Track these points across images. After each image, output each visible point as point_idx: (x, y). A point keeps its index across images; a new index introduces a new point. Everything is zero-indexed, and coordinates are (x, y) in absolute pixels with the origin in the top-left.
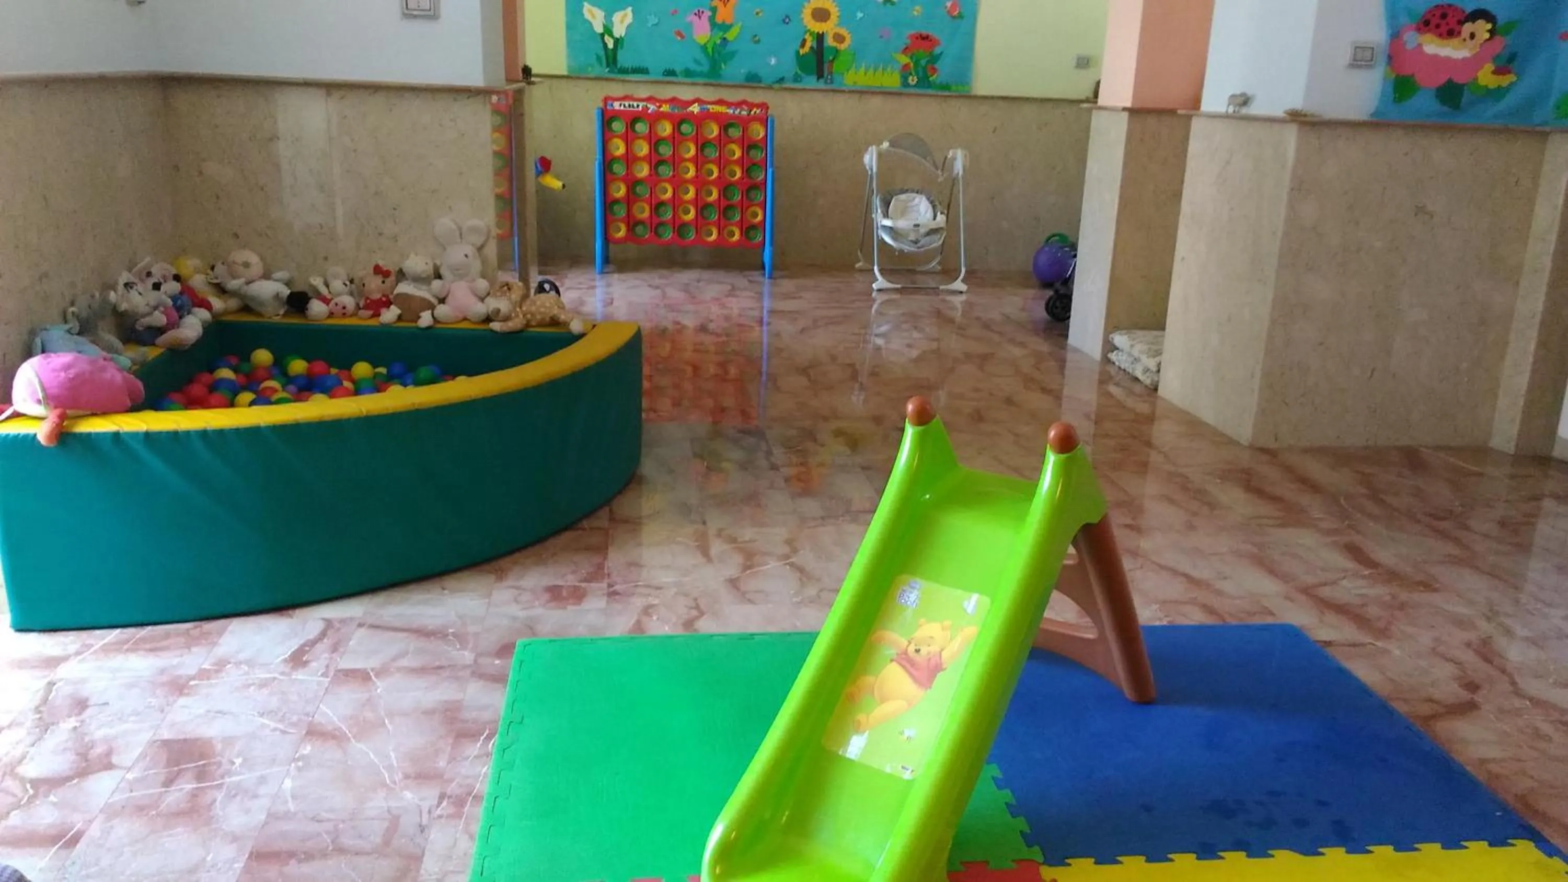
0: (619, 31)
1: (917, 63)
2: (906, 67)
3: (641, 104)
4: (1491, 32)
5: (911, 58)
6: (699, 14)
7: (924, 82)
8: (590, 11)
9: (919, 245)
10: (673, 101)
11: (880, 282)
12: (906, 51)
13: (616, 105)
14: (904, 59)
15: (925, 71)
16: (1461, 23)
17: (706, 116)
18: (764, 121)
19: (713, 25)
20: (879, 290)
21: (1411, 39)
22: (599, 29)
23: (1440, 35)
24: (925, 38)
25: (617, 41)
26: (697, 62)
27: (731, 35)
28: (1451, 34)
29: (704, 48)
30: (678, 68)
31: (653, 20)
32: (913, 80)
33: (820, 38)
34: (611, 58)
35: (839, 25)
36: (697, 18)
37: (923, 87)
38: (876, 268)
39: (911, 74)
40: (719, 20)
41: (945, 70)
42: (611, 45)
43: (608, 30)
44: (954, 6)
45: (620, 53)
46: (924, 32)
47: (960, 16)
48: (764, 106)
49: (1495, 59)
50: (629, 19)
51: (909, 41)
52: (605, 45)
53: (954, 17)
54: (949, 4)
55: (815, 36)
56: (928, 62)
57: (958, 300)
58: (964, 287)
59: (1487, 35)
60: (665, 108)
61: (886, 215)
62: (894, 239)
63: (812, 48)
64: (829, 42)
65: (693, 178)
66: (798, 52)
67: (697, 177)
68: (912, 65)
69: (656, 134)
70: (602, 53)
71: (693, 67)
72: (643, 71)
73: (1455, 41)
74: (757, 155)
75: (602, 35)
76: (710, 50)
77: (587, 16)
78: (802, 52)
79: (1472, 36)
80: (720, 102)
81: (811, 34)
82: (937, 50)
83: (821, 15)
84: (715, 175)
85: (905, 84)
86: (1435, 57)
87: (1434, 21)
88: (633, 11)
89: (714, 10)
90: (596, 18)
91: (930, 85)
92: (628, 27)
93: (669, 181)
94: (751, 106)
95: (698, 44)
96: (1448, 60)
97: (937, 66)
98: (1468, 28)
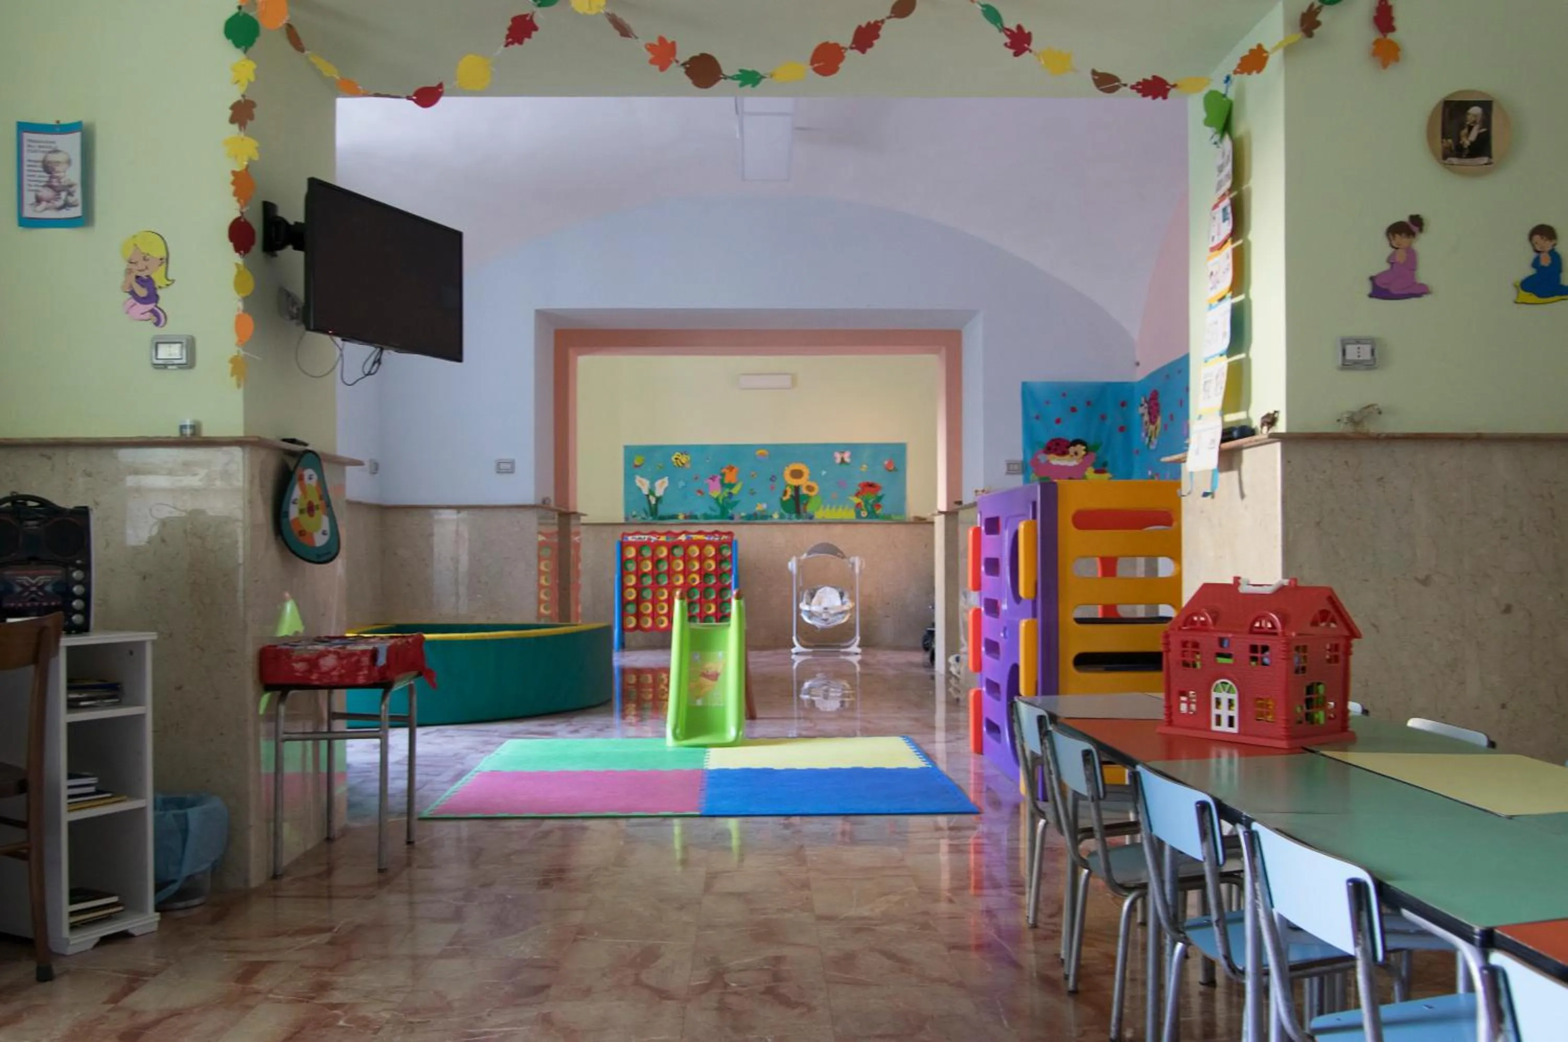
0: (659, 492)
1: (866, 502)
2: (858, 505)
3: (647, 537)
4: (1086, 450)
5: (862, 499)
6: (713, 479)
7: (872, 515)
8: (640, 482)
9: (827, 622)
10: (668, 534)
11: (798, 648)
12: (857, 495)
13: (630, 538)
14: (857, 500)
15: (872, 506)
16: (1068, 447)
17: (690, 543)
18: (730, 544)
19: (723, 485)
20: (797, 654)
21: (1043, 458)
22: (645, 491)
23: (1058, 454)
24: (871, 485)
25: (658, 499)
26: (712, 509)
27: (735, 491)
28: (1064, 453)
29: (717, 499)
30: (698, 513)
31: (681, 484)
32: (864, 514)
33: (797, 489)
34: (653, 511)
35: (808, 480)
36: (711, 481)
37: (871, 518)
38: (794, 639)
39: (862, 510)
40: (726, 481)
41: (887, 504)
42: (653, 501)
43: (652, 492)
44: (890, 463)
45: (660, 507)
46: (870, 481)
47: (895, 470)
48: (730, 534)
49: (1094, 465)
50: (666, 484)
51: (859, 489)
52: (649, 502)
53: (890, 471)
54: (886, 463)
55: (793, 488)
56: (874, 501)
57: (855, 659)
58: (859, 650)
59: (1084, 453)
60: (663, 539)
61: (808, 604)
62: (810, 618)
63: (792, 496)
64: (804, 491)
65: (682, 585)
66: (781, 499)
67: (685, 583)
68: (863, 504)
69: (657, 556)
70: (647, 507)
71: (709, 512)
72: (674, 517)
73: (1067, 457)
74: (727, 566)
75: (648, 496)
76: (721, 501)
77: (638, 484)
78: (785, 499)
79: (1076, 454)
80: (700, 533)
81: (791, 486)
82: (880, 494)
83: (797, 474)
84: (698, 581)
85: (858, 516)
86: (1058, 467)
87: (1054, 447)
88: (669, 479)
89: (723, 475)
90: (643, 484)
91: (877, 517)
92: (666, 489)
93: (666, 587)
94: (721, 534)
95: (713, 498)
96: (1065, 467)
97: (880, 503)
98: (1072, 450)
